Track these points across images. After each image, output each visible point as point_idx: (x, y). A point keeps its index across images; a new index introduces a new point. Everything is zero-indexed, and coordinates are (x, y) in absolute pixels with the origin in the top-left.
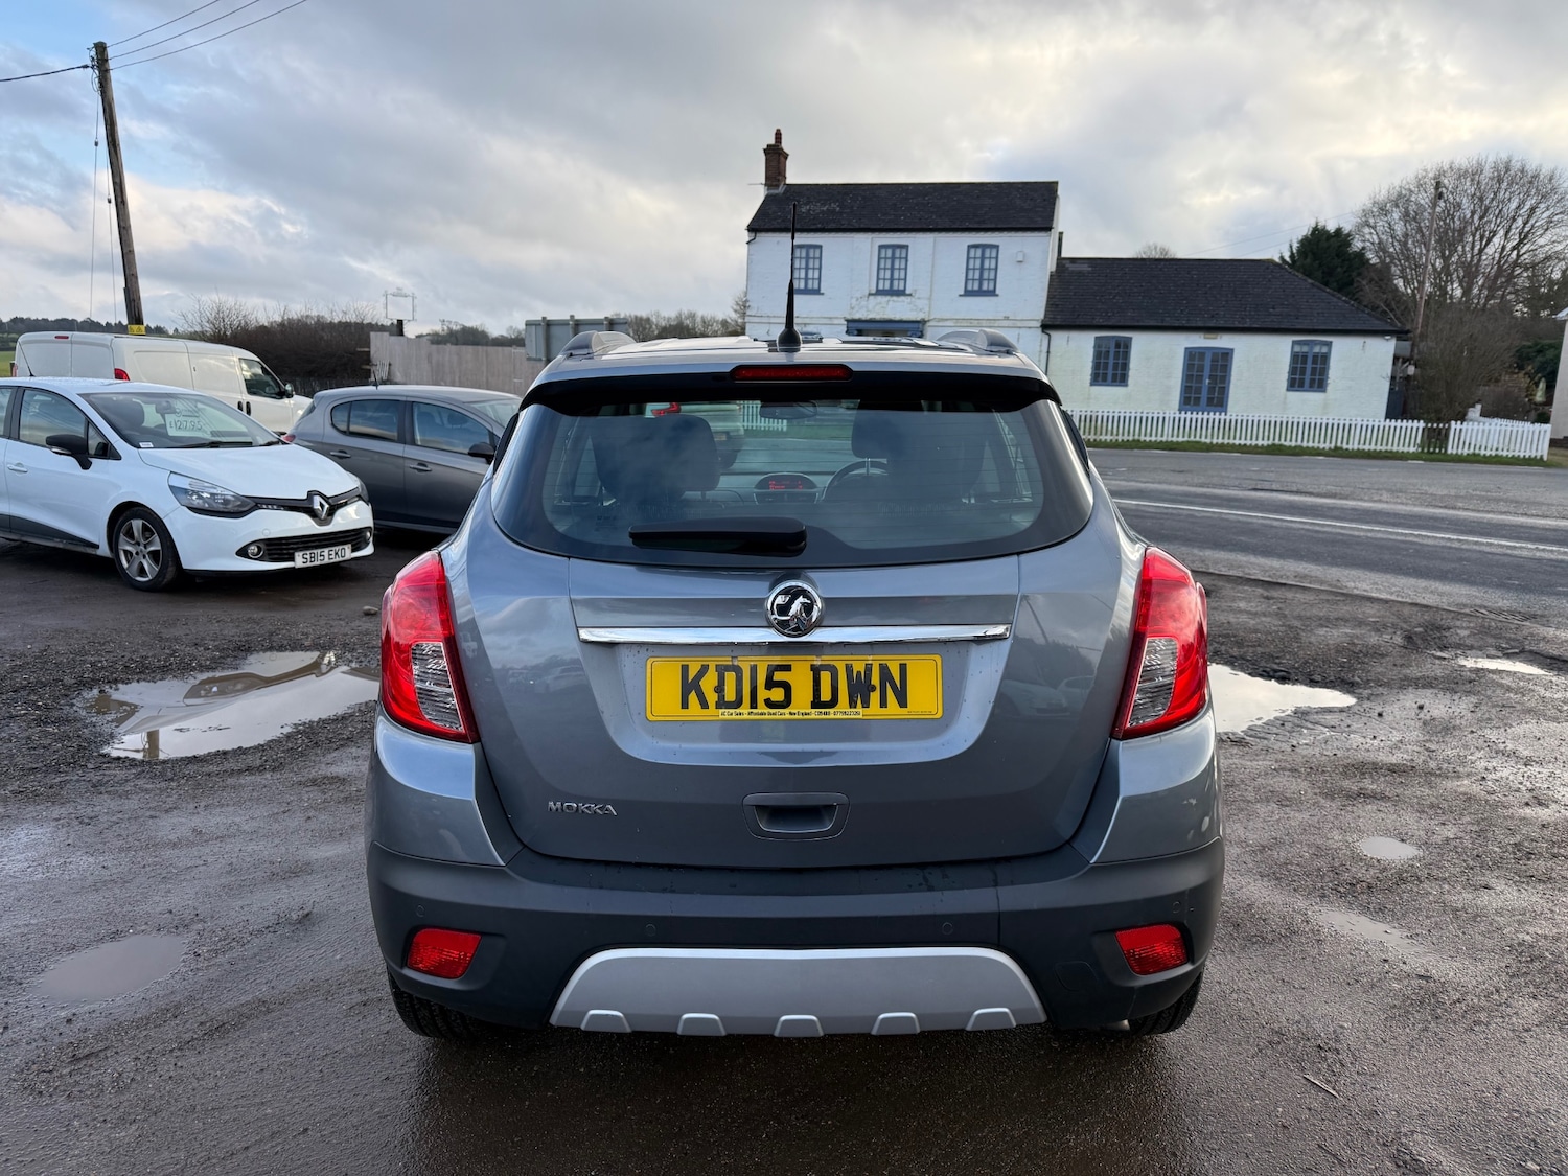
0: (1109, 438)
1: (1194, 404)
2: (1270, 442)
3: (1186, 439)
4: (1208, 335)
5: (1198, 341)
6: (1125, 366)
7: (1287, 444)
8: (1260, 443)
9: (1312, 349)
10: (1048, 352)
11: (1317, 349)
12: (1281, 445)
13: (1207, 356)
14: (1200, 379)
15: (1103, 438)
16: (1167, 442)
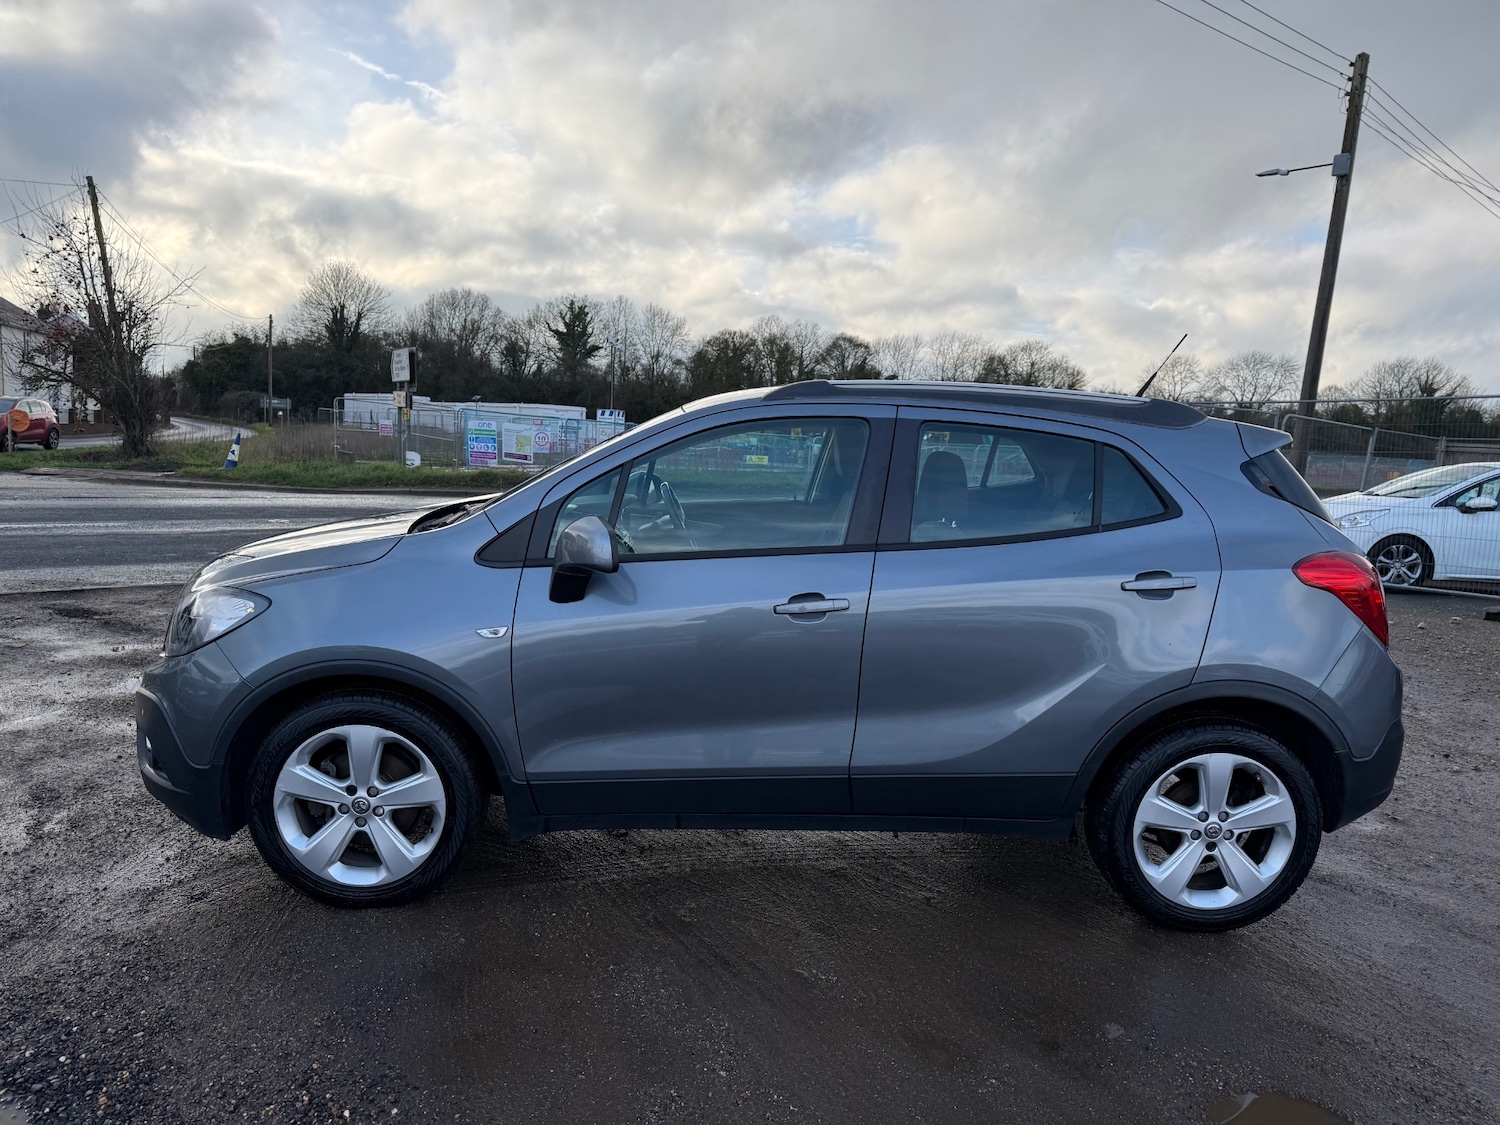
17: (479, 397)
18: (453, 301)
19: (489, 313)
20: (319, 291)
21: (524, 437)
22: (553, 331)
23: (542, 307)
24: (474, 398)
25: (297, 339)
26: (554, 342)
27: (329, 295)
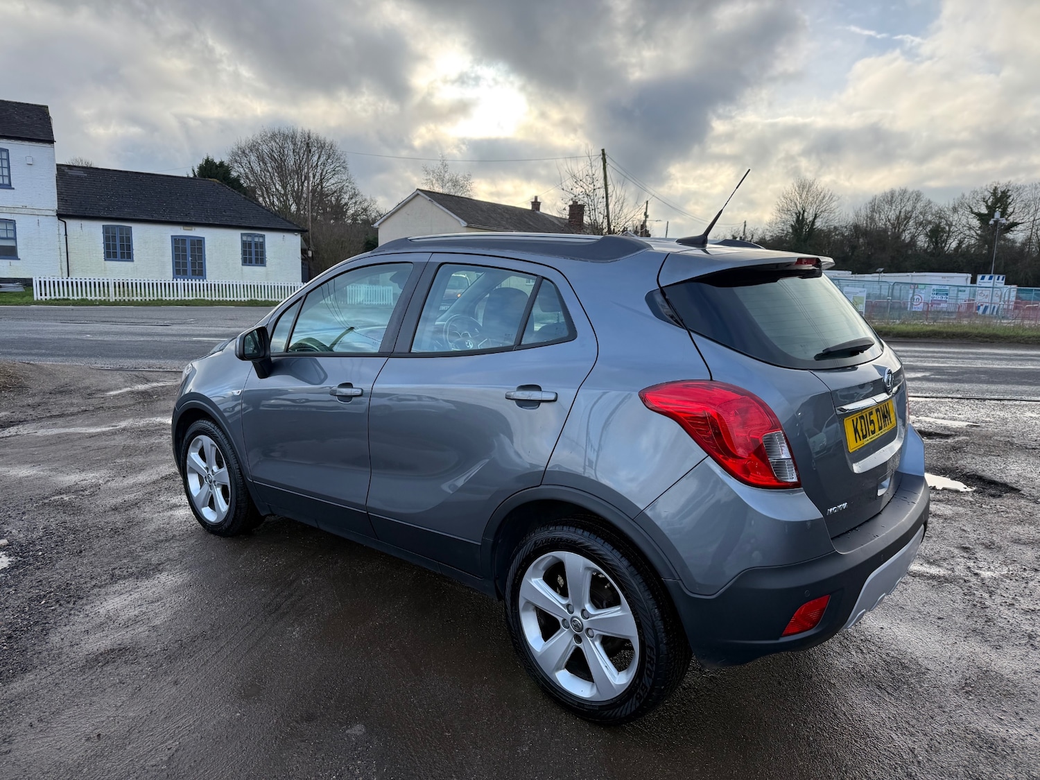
0: (139, 298)
1: (183, 274)
2: (249, 298)
3: (194, 298)
4: (186, 228)
5: (180, 231)
6: (129, 247)
7: (259, 299)
8: (243, 299)
9: (253, 239)
10: (66, 235)
11: (256, 239)
12: (256, 300)
13: (187, 242)
14: (185, 257)
15: (135, 298)
16: (181, 300)
17: (882, 269)
18: (890, 198)
19: (920, 205)
20: (789, 201)
21: (859, 298)
22: (975, 213)
23: (967, 195)
24: (878, 270)
25: (772, 236)
26: (975, 223)
27: (796, 204)
